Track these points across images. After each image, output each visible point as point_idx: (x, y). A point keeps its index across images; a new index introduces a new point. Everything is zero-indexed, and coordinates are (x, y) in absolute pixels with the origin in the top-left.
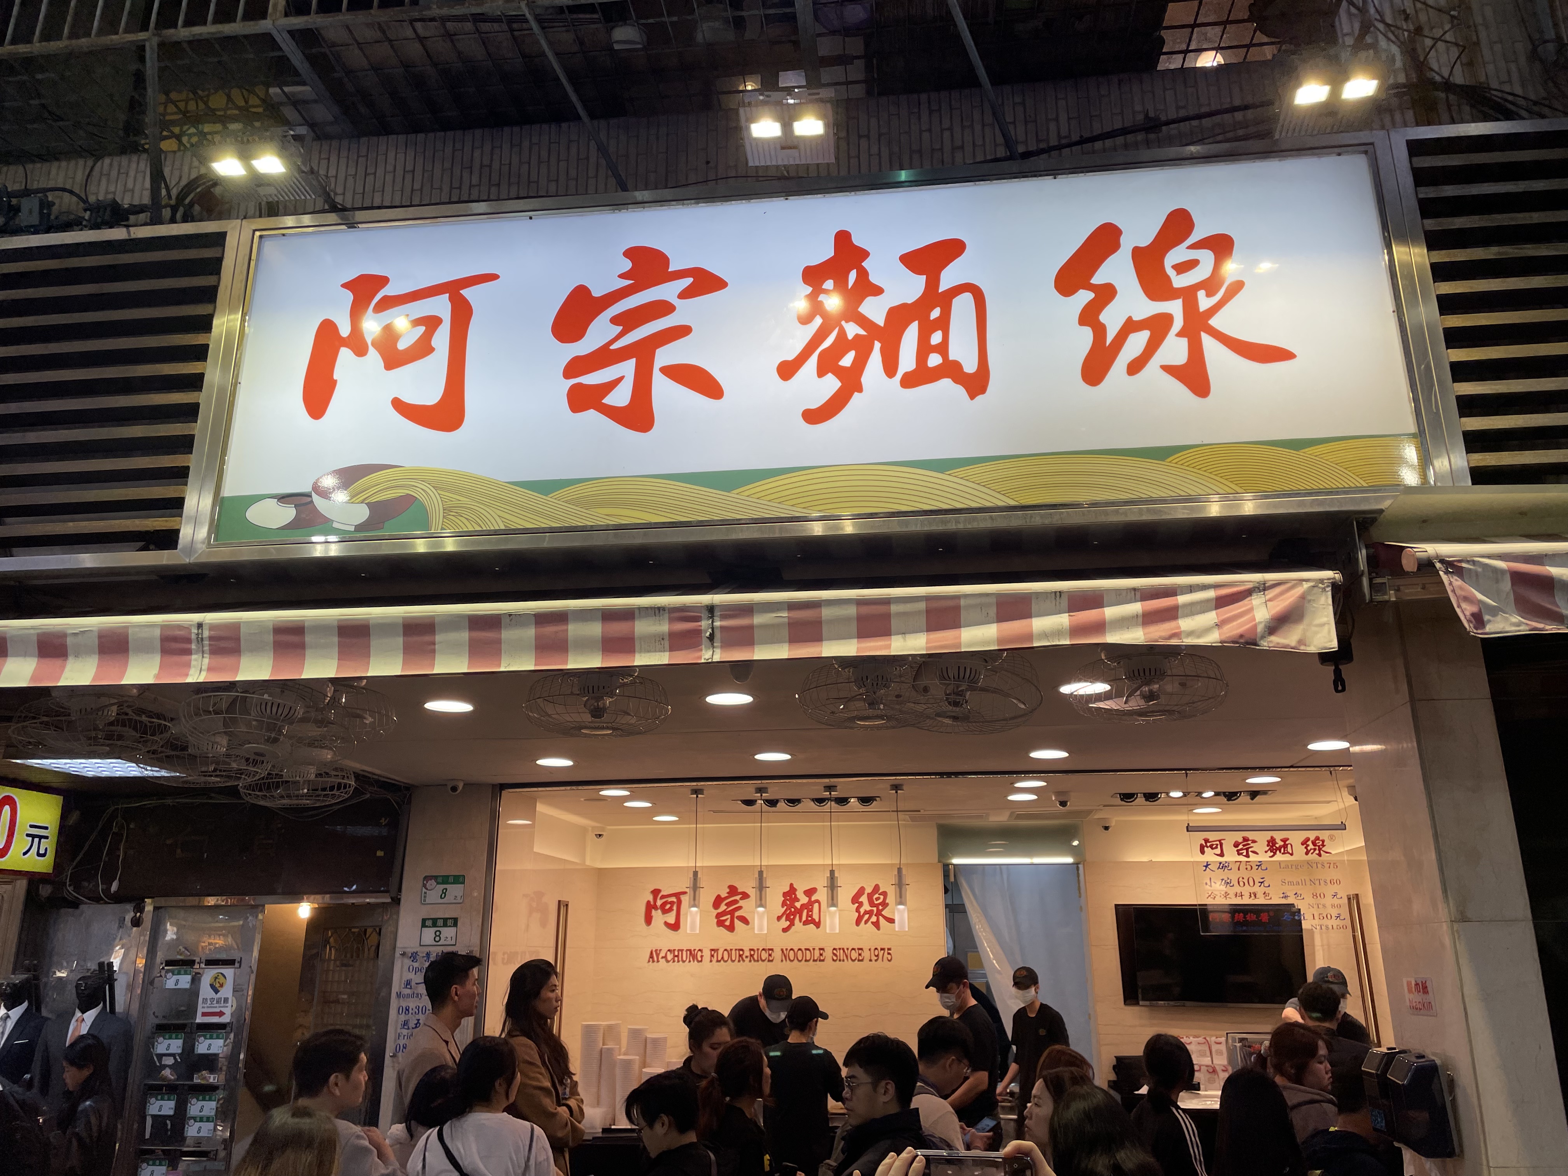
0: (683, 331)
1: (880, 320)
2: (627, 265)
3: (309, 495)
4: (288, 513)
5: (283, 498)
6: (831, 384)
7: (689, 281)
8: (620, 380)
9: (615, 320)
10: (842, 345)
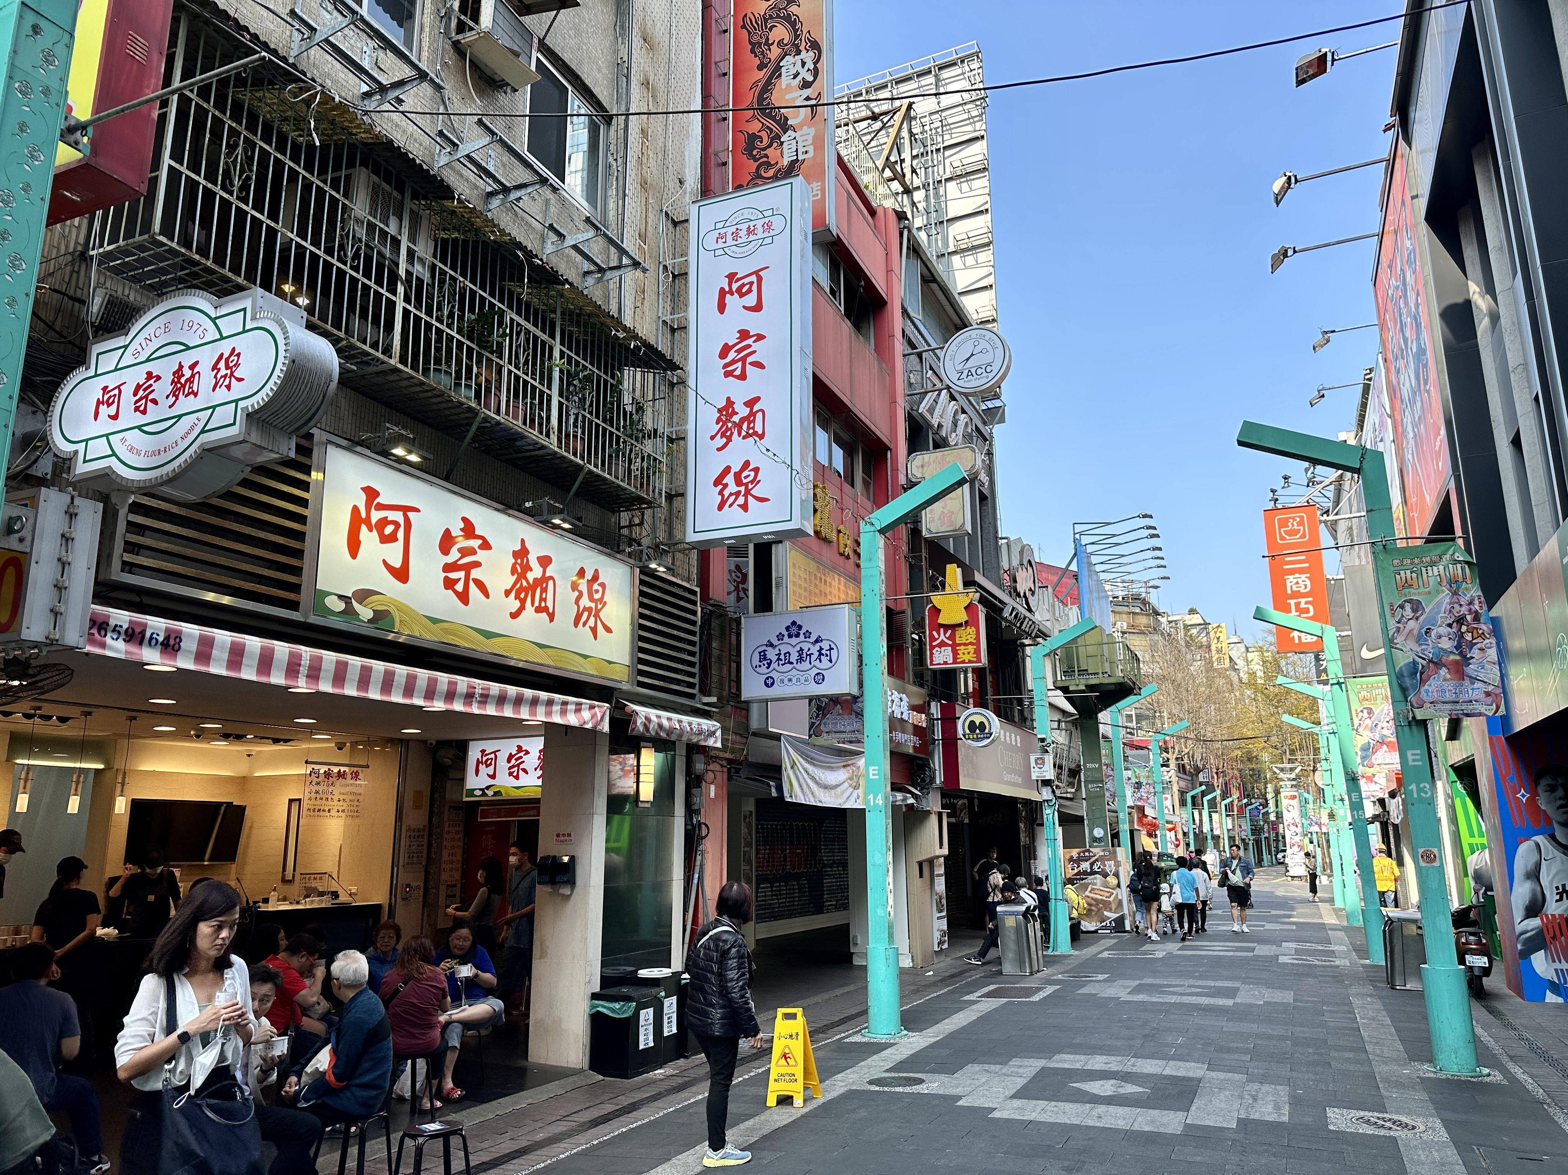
0: (477, 564)
1: (531, 582)
2: (462, 525)
3: (350, 598)
4: (340, 606)
5: (341, 597)
6: (517, 604)
7: (480, 542)
8: (459, 579)
9: (459, 550)
10: (521, 589)
